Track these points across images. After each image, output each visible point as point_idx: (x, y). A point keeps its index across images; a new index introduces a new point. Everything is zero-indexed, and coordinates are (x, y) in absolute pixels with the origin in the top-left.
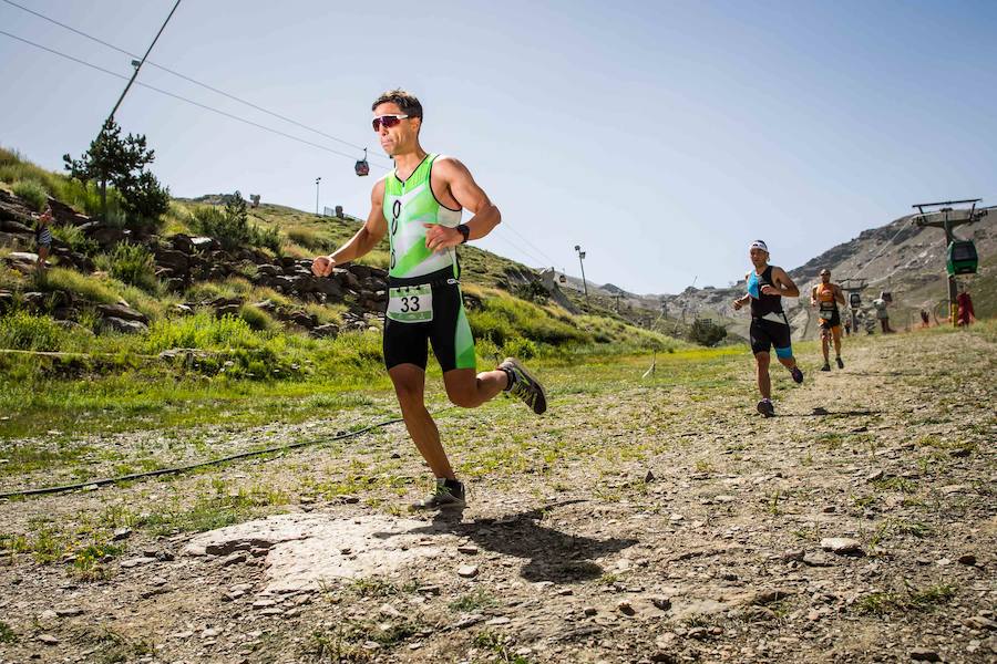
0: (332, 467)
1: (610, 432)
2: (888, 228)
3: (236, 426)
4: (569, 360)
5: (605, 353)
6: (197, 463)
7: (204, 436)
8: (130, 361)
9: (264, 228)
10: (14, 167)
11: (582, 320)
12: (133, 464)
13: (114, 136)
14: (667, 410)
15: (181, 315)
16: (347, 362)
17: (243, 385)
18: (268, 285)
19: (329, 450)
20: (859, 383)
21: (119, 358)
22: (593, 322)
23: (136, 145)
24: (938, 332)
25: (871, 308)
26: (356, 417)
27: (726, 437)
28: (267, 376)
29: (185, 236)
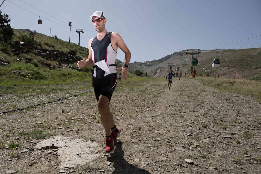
8: (5, 73)
9: (38, 41)
15: (17, 62)
16: (57, 76)
18: (39, 55)
21: (2, 72)
23: (6, 17)
28: (39, 78)
29: (18, 41)
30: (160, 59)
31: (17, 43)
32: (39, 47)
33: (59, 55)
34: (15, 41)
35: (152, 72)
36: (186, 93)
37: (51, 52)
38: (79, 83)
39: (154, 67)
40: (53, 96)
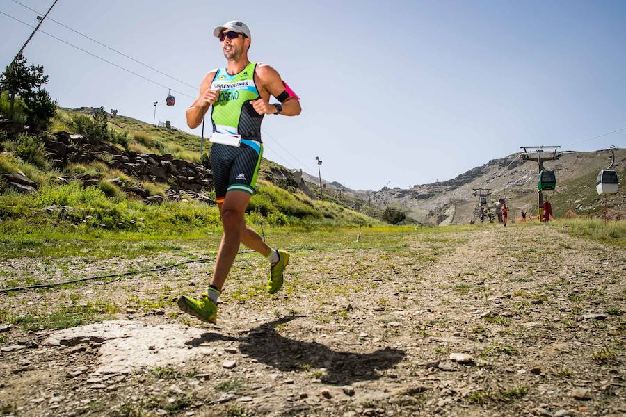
0: (151, 289)
1: (328, 276)
2: (505, 159)
3: (91, 258)
4: (307, 228)
5: (331, 225)
6: (62, 282)
7: (69, 264)
8: (24, 212)
9: (118, 131)
11: (317, 203)
12: (19, 280)
13: (21, 64)
14: (365, 264)
15: (60, 184)
16: (166, 221)
17: (98, 231)
18: (119, 169)
19: (150, 278)
20: (482, 253)
21: (16, 209)
22: (324, 205)
23: (37, 71)
24: (531, 225)
25: (493, 207)
26: (170, 257)
27: (400, 283)
28: (114, 226)
29: (66, 133)
31: (63, 136)
32: (119, 146)
33: (173, 167)
34: (56, 130)
35: (432, 215)
37: (152, 160)
39: (437, 200)
40: (144, 261)
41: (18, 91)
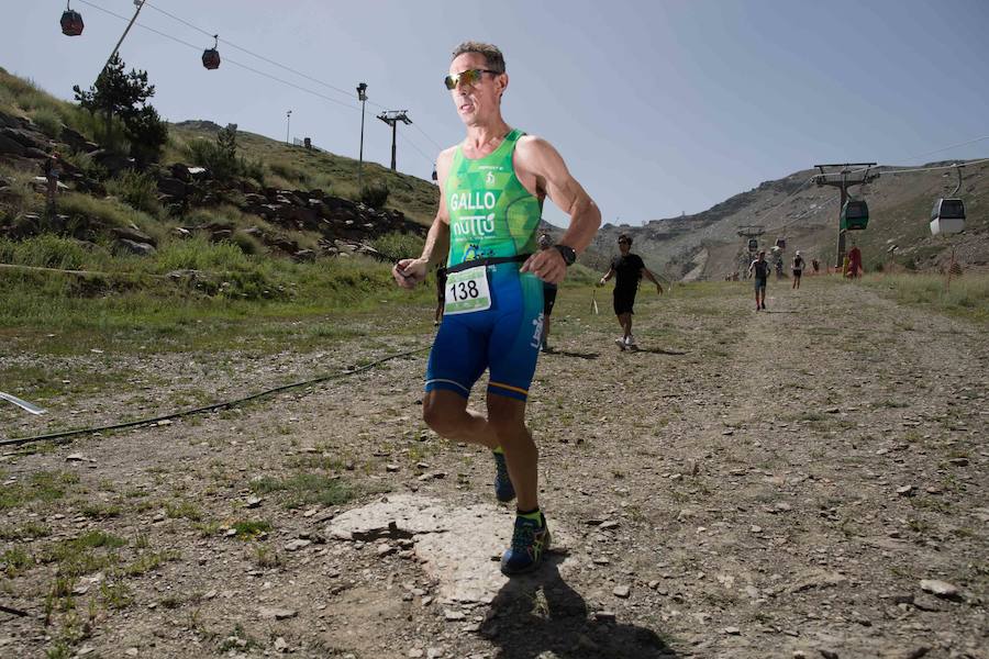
8: (144, 281)
9: (250, 160)
10: (30, 95)
13: (119, 71)
15: (181, 238)
16: (323, 285)
17: (240, 305)
18: (255, 213)
21: (133, 278)
23: (139, 80)
28: (259, 296)
29: (183, 166)
30: (708, 209)
31: (180, 170)
32: (253, 181)
33: (326, 209)
34: (171, 163)
35: (675, 263)
36: (835, 338)
37: (297, 199)
38: (404, 311)
39: (682, 242)
40: (326, 356)
41: (115, 108)
